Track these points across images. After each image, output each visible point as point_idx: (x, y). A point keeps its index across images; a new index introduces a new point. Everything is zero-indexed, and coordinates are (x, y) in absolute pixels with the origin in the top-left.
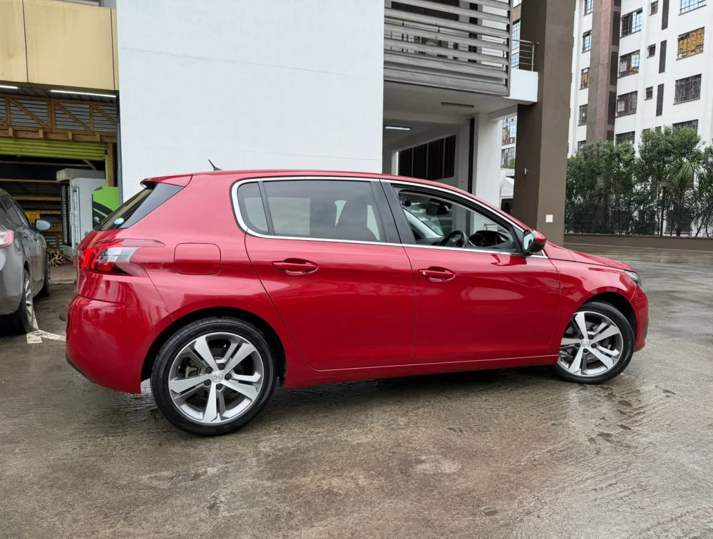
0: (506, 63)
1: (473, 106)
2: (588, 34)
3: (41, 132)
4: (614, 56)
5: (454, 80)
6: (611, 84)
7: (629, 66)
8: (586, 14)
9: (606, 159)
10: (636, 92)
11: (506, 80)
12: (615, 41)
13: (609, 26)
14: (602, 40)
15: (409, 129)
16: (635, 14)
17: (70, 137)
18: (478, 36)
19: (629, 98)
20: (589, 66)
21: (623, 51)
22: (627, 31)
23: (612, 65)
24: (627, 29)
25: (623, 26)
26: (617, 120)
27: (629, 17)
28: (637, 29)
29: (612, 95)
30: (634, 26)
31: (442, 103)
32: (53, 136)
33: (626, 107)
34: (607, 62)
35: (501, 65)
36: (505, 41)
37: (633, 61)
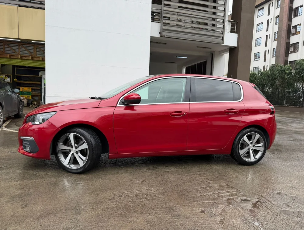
0: (223, 30)
1: (211, 48)
2: (278, 16)
3: (30, 57)
4: (289, 27)
5: (198, 37)
6: (287, 39)
7: (296, 31)
8: (277, 8)
9: (279, 72)
10: (298, 43)
11: (222, 37)
12: (290, 20)
13: (287, 13)
14: (284, 19)
15: (187, 58)
16: (300, 7)
17: (41, 59)
18: (216, 19)
19: (296, 45)
20: (277, 31)
21: (293, 24)
22: (296, 15)
23: (288, 31)
24: (296, 14)
25: (294, 13)
26: (290, 55)
27: (297, 9)
28: (300, 14)
29: (288, 43)
30: (299, 13)
31: (197, 47)
32: (35, 59)
33: (294, 49)
34: (286, 29)
35: (221, 31)
36: (223, 20)
37: (298, 28)
